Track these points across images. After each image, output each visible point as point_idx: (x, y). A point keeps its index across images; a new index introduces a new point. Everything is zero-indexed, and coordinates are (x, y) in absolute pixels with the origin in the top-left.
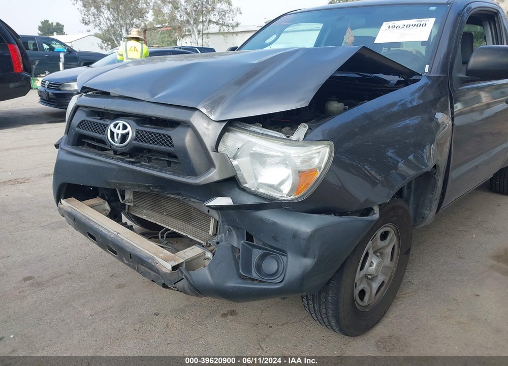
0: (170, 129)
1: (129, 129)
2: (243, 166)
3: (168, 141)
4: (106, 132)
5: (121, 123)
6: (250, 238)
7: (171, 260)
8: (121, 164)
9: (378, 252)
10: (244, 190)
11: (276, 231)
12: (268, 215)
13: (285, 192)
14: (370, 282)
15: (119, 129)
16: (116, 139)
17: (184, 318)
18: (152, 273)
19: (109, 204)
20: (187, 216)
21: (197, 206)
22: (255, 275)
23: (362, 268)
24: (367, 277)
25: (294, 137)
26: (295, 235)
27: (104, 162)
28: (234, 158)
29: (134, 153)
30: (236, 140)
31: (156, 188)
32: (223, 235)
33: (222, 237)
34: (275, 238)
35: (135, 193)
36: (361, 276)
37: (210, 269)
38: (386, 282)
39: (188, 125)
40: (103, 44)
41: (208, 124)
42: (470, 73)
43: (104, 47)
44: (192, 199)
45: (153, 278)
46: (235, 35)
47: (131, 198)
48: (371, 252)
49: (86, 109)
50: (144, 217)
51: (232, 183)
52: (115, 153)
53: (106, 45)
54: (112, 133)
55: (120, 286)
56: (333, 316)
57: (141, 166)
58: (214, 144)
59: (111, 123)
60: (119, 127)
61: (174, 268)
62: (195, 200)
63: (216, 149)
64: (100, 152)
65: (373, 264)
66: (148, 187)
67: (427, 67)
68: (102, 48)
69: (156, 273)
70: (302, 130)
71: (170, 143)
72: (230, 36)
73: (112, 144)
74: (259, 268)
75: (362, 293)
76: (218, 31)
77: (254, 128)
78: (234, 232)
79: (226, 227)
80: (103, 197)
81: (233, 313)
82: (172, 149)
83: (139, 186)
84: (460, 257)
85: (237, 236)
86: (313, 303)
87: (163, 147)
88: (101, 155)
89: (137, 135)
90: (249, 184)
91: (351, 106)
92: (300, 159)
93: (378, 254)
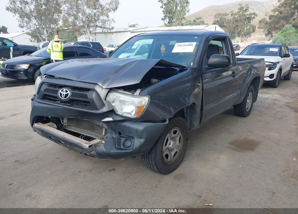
0: (86, 92)
1: (68, 92)
2: (116, 105)
3: (86, 96)
4: (58, 93)
5: (65, 90)
6: (120, 133)
7: (88, 144)
8: (65, 106)
9: (173, 139)
10: (117, 115)
11: (130, 130)
12: (126, 124)
13: (133, 115)
14: (170, 151)
15: (64, 92)
16: (63, 96)
17: (92, 173)
18: (80, 150)
19: (56, 125)
20: (92, 128)
21: (97, 123)
22: (122, 147)
23: (166, 145)
24: (169, 149)
25: (135, 94)
26: (137, 131)
27: (57, 106)
28: (113, 102)
29: (71, 102)
30: (113, 96)
31: (80, 116)
32: (109, 134)
33: (108, 135)
34: (130, 133)
35: (68, 119)
36: (165, 148)
37: (104, 146)
38: (178, 152)
39: (94, 90)
40: (32, 39)
41: (102, 89)
42: (209, 65)
43: (33, 41)
44: (95, 121)
45: (81, 152)
46: (111, 34)
47: (67, 122)
48: (169, 138)
49: (47, 84)
50: (72, 130)
51: (112, 112)
52: (61, 102)
53: (34, 39)
54: (61, 94)
55: (62, 162)
56: (154, 164)
57: (74, 107)
58: (105, 97)
59: (60, 89)
60: (64, 91)
61: (90, 146)
62: (96, 121)
63: (105, 99)
64: (54, 102)
65: (171, 144)
66: (76, 116)
67: (192, 63)
68: (31, 41)
69: (82, 149)
70: (138, 91)
71: (87, 97)
72: (108, 34)
73: (61, 98)
74: (124, 145)
75: (167, 156)
76: (101, 32)
77: (120, 91)
78: (113, 133)
79: (110, 131)
80: (53, 122)
81: (114, 169)
82: (88, 100)
83: (72, 116)
84: (215, 144)
85: (115, 134)
86: (147, 160)
87: (84, 99)
88: (55, 103)
89: (72, 95)
90: (119, 112)
91: (161, 80)
92: (138, 102)
93: (173, 140)
